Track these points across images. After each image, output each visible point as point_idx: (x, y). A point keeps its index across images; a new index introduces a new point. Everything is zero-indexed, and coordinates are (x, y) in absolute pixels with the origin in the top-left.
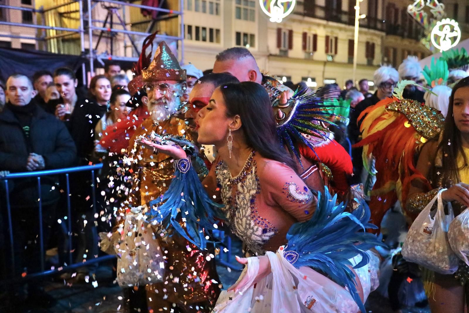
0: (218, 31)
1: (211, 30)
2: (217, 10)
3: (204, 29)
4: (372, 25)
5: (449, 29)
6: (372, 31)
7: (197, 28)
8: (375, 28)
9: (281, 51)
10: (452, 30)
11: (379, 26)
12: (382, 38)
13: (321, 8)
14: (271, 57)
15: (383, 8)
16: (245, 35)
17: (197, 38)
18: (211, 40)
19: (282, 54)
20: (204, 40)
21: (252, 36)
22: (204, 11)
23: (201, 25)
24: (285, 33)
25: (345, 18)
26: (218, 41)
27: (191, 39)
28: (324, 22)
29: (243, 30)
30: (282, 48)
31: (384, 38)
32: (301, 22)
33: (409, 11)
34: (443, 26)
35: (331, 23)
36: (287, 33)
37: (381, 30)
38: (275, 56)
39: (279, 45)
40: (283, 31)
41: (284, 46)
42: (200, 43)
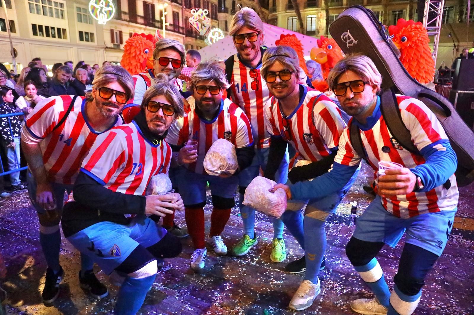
0: (64, 30)
1: (59, 29)
2: (62, 15)
3: (53, 28)
4: (176, 30)
5: (218, 35)
6: (176, 34)
7: (47, 28)
8: (179, 32)
9: (114, 45)
10: (220, 36)
11: (181, 31)
12: (183, 38)
13: (141, 17)
14: (107, 49)
15: (183, 21)
16: (87, 33)
17: (48, 35)
18: (60, 37)
19: (116, 47)
20: (54, 36)
21: (92, 34)
22: (52, 16)
23: (50, 25)
24: (116, 33)
25: (157, 24)
26: (65, 38)
27: (43, 36)
28: (144, 27)
29: (84, 30)
30: (115, 43)
31: (185, 38)
32: (127, 26)
33: (190, 21)
34: (215, 32)
35: (148, 27)
36: (118, 33)
37: (183, 34)
38: (110, 48)
39: (113, 41)
40: (115, 32)
41: (117, 42)
42: (51, 39)
